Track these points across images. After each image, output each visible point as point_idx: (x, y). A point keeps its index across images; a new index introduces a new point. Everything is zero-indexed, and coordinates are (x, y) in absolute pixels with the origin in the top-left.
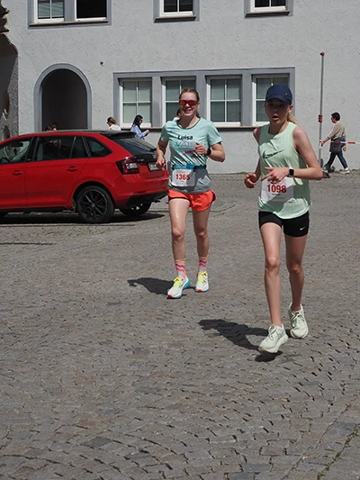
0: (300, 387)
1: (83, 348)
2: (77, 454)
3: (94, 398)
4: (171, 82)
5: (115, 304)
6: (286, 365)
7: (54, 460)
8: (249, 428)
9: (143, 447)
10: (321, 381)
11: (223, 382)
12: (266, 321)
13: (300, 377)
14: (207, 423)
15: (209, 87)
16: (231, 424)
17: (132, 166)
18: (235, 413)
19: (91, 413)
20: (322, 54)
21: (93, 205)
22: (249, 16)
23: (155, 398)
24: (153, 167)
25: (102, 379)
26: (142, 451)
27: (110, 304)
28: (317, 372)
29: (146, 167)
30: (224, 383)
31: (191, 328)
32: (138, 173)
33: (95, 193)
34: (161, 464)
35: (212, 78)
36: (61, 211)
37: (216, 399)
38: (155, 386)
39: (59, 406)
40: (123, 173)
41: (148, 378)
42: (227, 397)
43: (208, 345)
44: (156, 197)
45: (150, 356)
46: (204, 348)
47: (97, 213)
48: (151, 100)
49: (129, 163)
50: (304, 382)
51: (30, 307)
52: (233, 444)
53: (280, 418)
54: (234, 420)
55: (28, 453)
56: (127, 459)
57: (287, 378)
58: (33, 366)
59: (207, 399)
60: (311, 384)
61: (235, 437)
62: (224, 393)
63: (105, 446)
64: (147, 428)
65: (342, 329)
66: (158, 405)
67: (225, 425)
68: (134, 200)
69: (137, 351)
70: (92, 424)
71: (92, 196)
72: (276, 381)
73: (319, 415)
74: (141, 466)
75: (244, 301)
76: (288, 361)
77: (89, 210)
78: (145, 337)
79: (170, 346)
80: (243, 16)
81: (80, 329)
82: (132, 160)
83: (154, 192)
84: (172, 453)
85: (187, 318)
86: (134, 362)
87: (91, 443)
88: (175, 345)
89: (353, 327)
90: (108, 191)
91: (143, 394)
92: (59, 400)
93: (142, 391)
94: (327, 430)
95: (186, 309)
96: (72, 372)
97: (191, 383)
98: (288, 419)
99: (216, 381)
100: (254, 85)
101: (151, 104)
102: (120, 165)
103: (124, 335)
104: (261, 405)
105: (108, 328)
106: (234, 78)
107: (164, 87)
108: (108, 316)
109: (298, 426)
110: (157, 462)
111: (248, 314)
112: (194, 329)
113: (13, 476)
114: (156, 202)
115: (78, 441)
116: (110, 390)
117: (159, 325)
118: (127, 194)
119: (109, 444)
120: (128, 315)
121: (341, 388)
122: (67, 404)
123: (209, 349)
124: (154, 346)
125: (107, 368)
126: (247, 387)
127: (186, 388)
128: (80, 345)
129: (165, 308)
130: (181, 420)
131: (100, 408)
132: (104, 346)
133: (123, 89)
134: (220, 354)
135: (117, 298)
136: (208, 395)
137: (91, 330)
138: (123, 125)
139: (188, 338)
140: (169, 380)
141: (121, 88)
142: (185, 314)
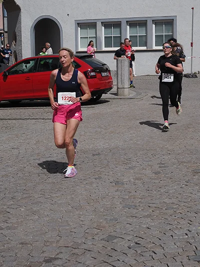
1: (87, 182)
2: (101, 246)
3: (101, 212)
4: (108, 25)
5: (97, 155)
7: (88, 249)
8: (193, 228)
9: (136, 240)
11: (171, 201)
14: (168, 226)
15: (128, 27)
16: (183, 227)
17: (92, 74)
18: (182, 220)
19: (101, 220)
20: (193, 8)
24: (104, 74)
25: (102, 200)
26: (136, 243)
27: (94, 155)
29: (100, 74)
31: (143, 169)
32: (96, 78)
34: (149, 251)
35: (130, 22)
37: (169, 211)
38: (133, 204)
39: (82, 216)
40: (88, 78)
41: (127, 199)
42: (175, 210)
43: (155, 179)
44: (105, 91)
45: (126, 186)
46: (154, 181)
48: (96, 35)
51: (50, 157)
52: (187, 239)
54: (183, 224)
55: (73, 245)
56: (129, 248)
58: (62, 193)
59: (164, 212)
61: (186, 234)
62: (173, 208)
63: (115, 241)
64: (135, 230)
66: (136, 215)
67: (179, 227)
69: (117, 183)
70: (104, 227)
74: (139, 252)
75: (169, 152)
78: (119, 174)
79: (135, 180)
82: (92, 71)
83: (104, 88)
84: (154, 245)
85: (140, 163)
86: (118, 190)
87: (106, 239)
88: (137, 179)
91: (127, 209)
92: (81, 213)
93: (127, 207)
95: (137, 158)
96: (84, 196)
97: (153, 202)
99: (167, 200)
100: (154, 26)
101: (96, 37)
102: (86, 73)
104: (196, 215)
105: (97, 169)
106: (142, 22)
107: (103, 28)
108: (95, 162)
110: (147, 250)
111: (173, 160)
112: (145, 169)
113: (68, 259)
114: (105, 93)
115: (98, 237)
116: (108, 206)
117: (125, 167)
119: (117, 239)
120: (106, 161)
122: (87, 215)
123: (157, 181)
124: (126, 180)
125: (103, 194)
126: (185, 204)
127: (151, 205)
128: (84, 180)
129: (125, 157)
130: (153, 224)
131: (106, 217)
132: (98, 180)
133: (81, 29)
134: (164, 184)
135: (97, 151)
136: (164, 209)
137: (88, 171)
138: (80, 50)
139: (144, 175)
140: (140, 200)
141: (79, 29)
142: (138, 160)
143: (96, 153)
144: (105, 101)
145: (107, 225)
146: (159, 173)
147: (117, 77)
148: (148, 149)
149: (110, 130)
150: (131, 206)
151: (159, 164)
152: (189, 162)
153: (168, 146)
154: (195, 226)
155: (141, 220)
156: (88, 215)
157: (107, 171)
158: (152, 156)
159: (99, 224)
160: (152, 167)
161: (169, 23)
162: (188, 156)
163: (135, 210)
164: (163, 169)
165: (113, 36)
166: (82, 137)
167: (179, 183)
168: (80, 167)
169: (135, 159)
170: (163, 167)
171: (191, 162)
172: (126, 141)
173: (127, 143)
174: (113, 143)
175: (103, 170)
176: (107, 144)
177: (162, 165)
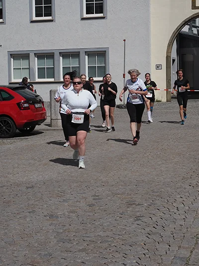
0: (149, 236)
1: (20, 216)
3: (35, 247)
4: (41, 56)
5: (30, 187)
6: (137, 222)
8: (128, 262)
10: (160, 232)
13: (148, 230)
14: (103, 260)
15: (61, 58)
16: (118, 260)
17: (26, 105)
18: (117, 253)
19: (36, 256)
20: (124, 40)
21: (4, 128)
22: (83, 19)
23: (69, 245)
24: (37, 106)
25: (36, 235)
27: (28, 188)
28: (155, 226)
29: (33, 106)
30: (106, 235)
31: (77, 201)
32: (29, 109)
33: (5, 121)
35: (63, 54)
37: (104, 245)
38: (68, 238)
39: (16, 252)
40: (21, 109)
41: (62, 233)
42: (109, 243)
43: (90, 212)
44: (38, 123)
45: (60, 219)
46: (89, 214)
47: (6, 132)
48: (29, 66)
49: (24, 103)
50: (150, 232)
53: (144, 256)
54: (118, 258)
57: (140, 231)
59: (99, 245)
60: (154, 234)
62: (108, 241)
65: (163, 200)
66: (71, 249)
67: (114, 261)
68: (27, 125)
69: (51, 216)
70: (38, 263)
71: (4, 123)
72: (135, 233)
73: (165, 253)
75: (103, 184)
76: (138, 220)
77: (2, 130)
78: (53, 207)
79: (69, 213)
80: (80, 19)
81: (15, 204)
82: (26, 102)
83: (37, 119)
85: (74, 195)
86: (52, 224)
88: (72, 212)
89: (168, 198)
90: (12, 120)
91: (62, 243)
92: (15, 249)
94: (172, 262)
95: (72, 190)
96: (18, 231)
97: (87, 236)
98: (148, 256)
99: (101, 233)
100: (87, 57)
101: (29, 68)
102: (19, 105)
103: (41, 207)
104: (130, 248)
105: (31, 202)
106: (75, 53)
107: (36, 59)
108: (29, 195)
109: (155, 260)
111: (107, 192)
112: (80, 202)
114: (39, 125)
116: (42, 241)
117: (59, 200)
118: (24, 121)
120: (40, 194)
121: (172, 236)
123: (91, 214)
124: (60, 213)
125: (37, 228)
126: (120, 236)
127: (85, 239)
128: (18, 214)
129: (59, 189)
130: (88, 258)
131: (40, 252)
132: (32, 214)
133: (14, 60)
134: (99, 217)
135: (31, 184)
136: (99, 242)
137: (21, 204)
138: (13, 81)
139: (78, 208)
140: (74, 234)
141: (12, 59)
142: (72, 193)
143: (30, 186)
144: (39, 133)
145: (41, 261)
146: (94, 205)
147: (51, 108)
148: (82, 180)
149: (44, 162)
150: (66, 240)
151: (93, 196)
152: (123, 193)
153: (102, 178)
154: (130, 259)
155: (76, 255)
156: (22, 251)
157: (41, 204)
158: (86, 188)
159: (33, 260)
160: (87, 199)
161: (101, 54)
162: (122, 187)
163: (70, 244)
164: (97, 201)
165: (46, 67)
166: (15, 170)
167: (113, 215)
168: (14, 200)
169: (69, 191)
170: (97, 199)
171: (125, 194)
172: (59, 173)
173: (61, 175)
174: (47, 175)
175: (37, 203)
176: (41, 177)
177: (97, 197)
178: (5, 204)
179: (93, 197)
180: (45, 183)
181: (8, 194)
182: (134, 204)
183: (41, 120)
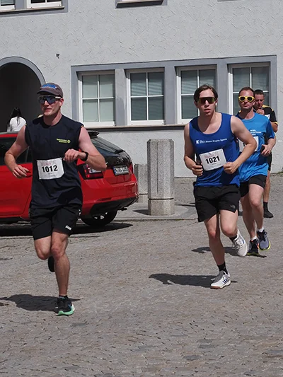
4: (137, 75)
5: (80, 325)
12: (252, 341)
15: (179, 79)
24: (120, 170)
27: (75, 325)
29: (111, 170)
31: (167, 350)
32: (103, 177)
35: (183, 69)
36: (16, 222)
40: (86, 178)
43: (188, 369)
44: (122, 205)
46: (183, 373)
48: (114, 95)
75: (226, 319)
78: (116, 361)
79: (144, 370)
81: (43, 354)
83: (120, 198)
85: (162, 340)
88: (149, 370)
95: (160, 330)
100: (230, 76)
101: (114, 100)
102: (82, 169)
103: (91, 360)
106: (207, 68)
107: (128, 81)
108: (74, 339)
111: (231, 334)
112: (171, 351)
114: (123, 209)
117: (131, 348)
118: (91, 202)
120: (95, 337)
123: (188, 373)
124: (127, 371)
128: (43, 371)
129: (136, 329)
132: (70, 372)
133: (83, 84)
135: (83, 319)
137: (55, 354)
139: (164, 362)
141: (80, 83)
142: (160, 335)
143: (80, 322)
144: (122, 226)
146: (196, 357)
147: (149, 176)
148: (186, 313)
151: (201, 341)
152: (263, 337)
153: (227, 308)
157: (93, 354)
158: (189, 327)
160: (186, 347)
161: (260, 69)
164: (203, 350)
165: (147, 96)
168: (42, 346)
169: (155, 332)
170: (206, 346)
171: (265, 337)
172: (146, 300)
173: (147, 303)
174: (119, 302)
175: (85, 352)
176: (107, 306)
177: (206, 344)
178: (23, 353)
179: (199, 344)
180: (110, 318)
181: (35, 336)
182: (278, 356)
183: (127, 200)
